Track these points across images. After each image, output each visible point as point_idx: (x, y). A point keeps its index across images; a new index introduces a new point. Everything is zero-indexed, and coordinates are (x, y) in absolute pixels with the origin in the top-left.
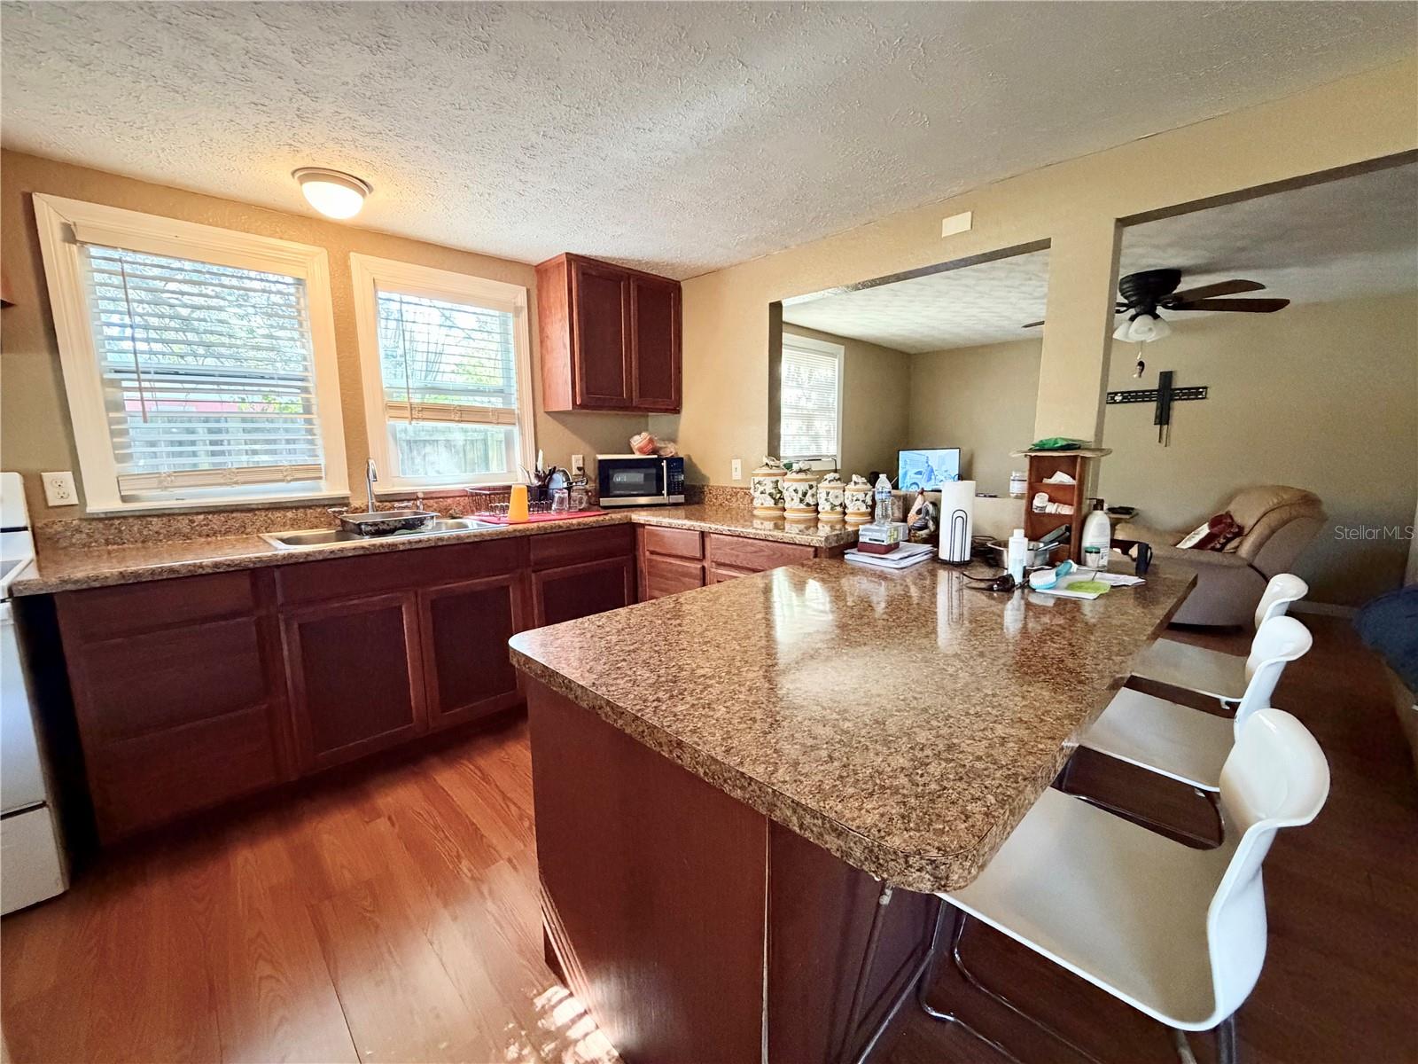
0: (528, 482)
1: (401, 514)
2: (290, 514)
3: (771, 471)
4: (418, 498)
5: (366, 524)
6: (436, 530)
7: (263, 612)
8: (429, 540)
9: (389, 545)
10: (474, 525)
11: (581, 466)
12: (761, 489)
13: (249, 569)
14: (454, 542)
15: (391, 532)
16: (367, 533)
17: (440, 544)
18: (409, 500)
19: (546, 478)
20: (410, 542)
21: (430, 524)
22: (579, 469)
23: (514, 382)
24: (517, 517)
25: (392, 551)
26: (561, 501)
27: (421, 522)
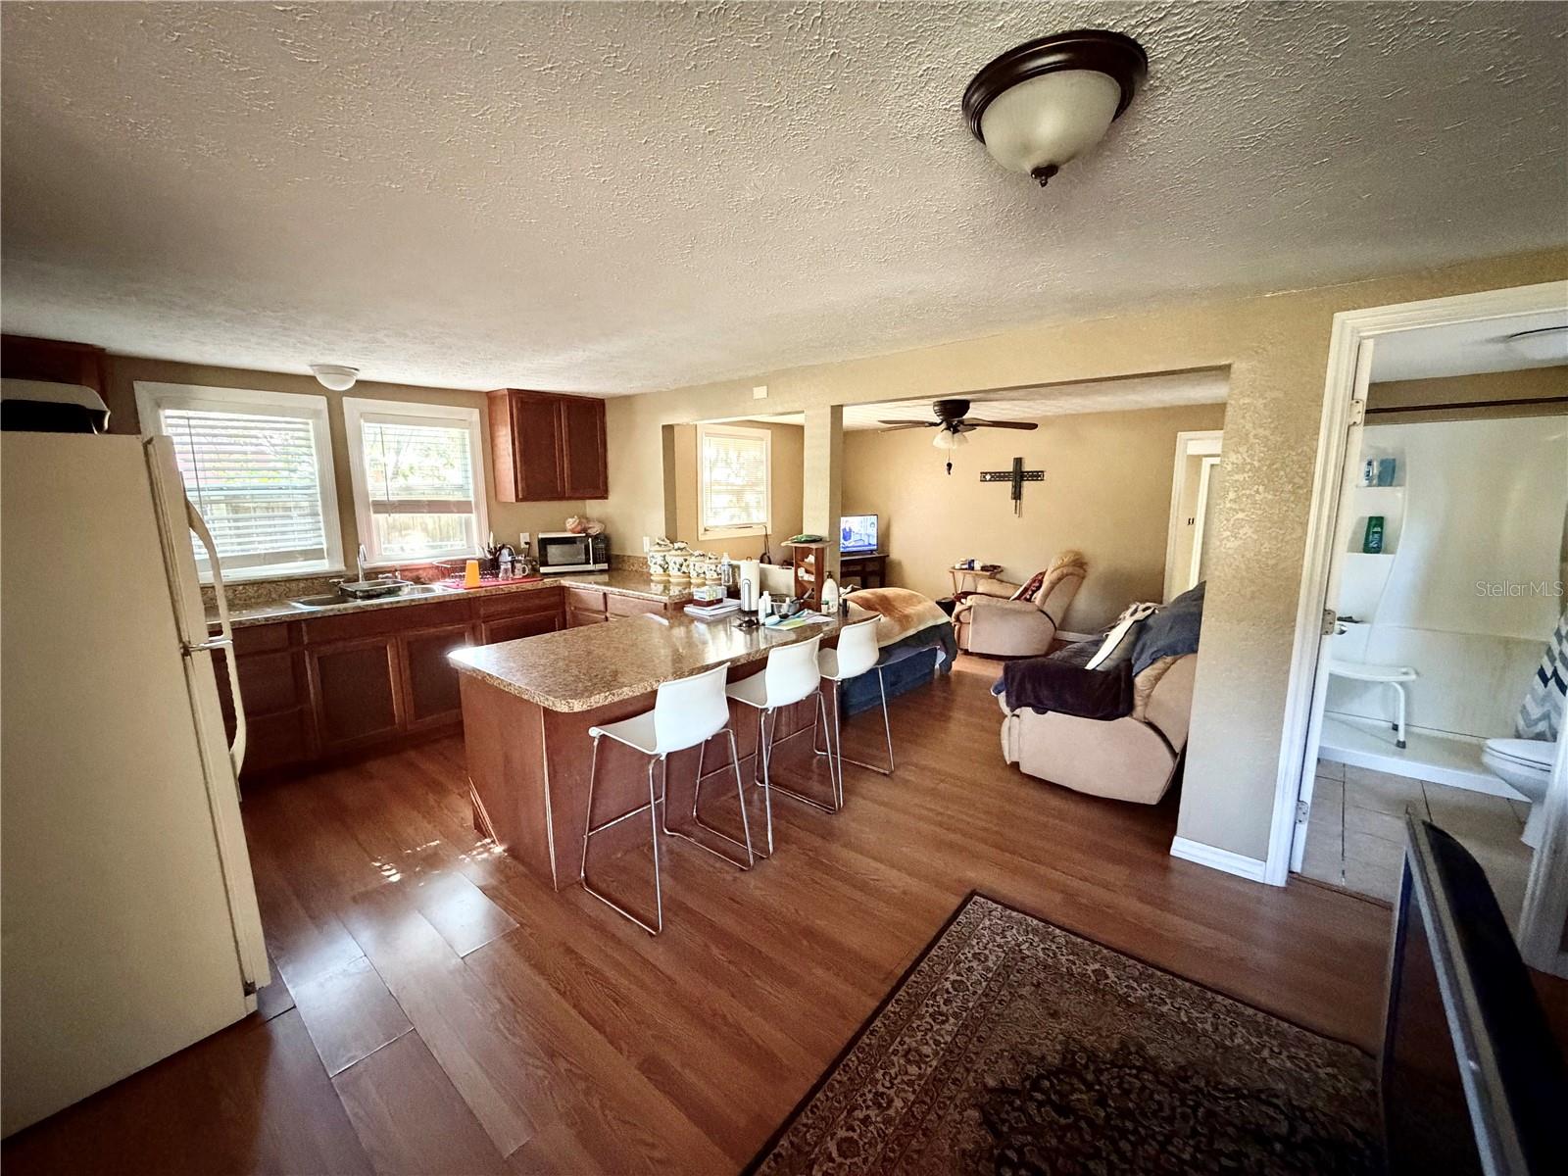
0: (481, 556)
1: (384, 583)
2: (302, 585)
3: (659, 549)
4: (396, 570)
5: (361, 591)
6: (409, 594)
7: (295, 650)
8: (405, 601)
9: (377, 605)
10: (440, 589)
11: (528, 540)
12: (654, 561)
13: (286, 622)
14: (423, 602)
15: (378, 596)
16: (361, 598)
17: (413, 604)
18: (389, 572)
19: (496, 552)
20: (391, 603)
21: (406, 590)
22: (526, 543)
23: (471, 480)
24: (471, 582)
25: (380, 611)
26: (506, 570)
27: (399, 588)
